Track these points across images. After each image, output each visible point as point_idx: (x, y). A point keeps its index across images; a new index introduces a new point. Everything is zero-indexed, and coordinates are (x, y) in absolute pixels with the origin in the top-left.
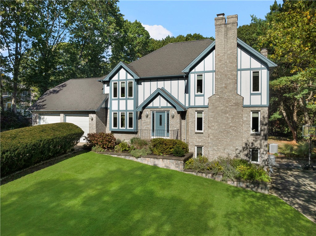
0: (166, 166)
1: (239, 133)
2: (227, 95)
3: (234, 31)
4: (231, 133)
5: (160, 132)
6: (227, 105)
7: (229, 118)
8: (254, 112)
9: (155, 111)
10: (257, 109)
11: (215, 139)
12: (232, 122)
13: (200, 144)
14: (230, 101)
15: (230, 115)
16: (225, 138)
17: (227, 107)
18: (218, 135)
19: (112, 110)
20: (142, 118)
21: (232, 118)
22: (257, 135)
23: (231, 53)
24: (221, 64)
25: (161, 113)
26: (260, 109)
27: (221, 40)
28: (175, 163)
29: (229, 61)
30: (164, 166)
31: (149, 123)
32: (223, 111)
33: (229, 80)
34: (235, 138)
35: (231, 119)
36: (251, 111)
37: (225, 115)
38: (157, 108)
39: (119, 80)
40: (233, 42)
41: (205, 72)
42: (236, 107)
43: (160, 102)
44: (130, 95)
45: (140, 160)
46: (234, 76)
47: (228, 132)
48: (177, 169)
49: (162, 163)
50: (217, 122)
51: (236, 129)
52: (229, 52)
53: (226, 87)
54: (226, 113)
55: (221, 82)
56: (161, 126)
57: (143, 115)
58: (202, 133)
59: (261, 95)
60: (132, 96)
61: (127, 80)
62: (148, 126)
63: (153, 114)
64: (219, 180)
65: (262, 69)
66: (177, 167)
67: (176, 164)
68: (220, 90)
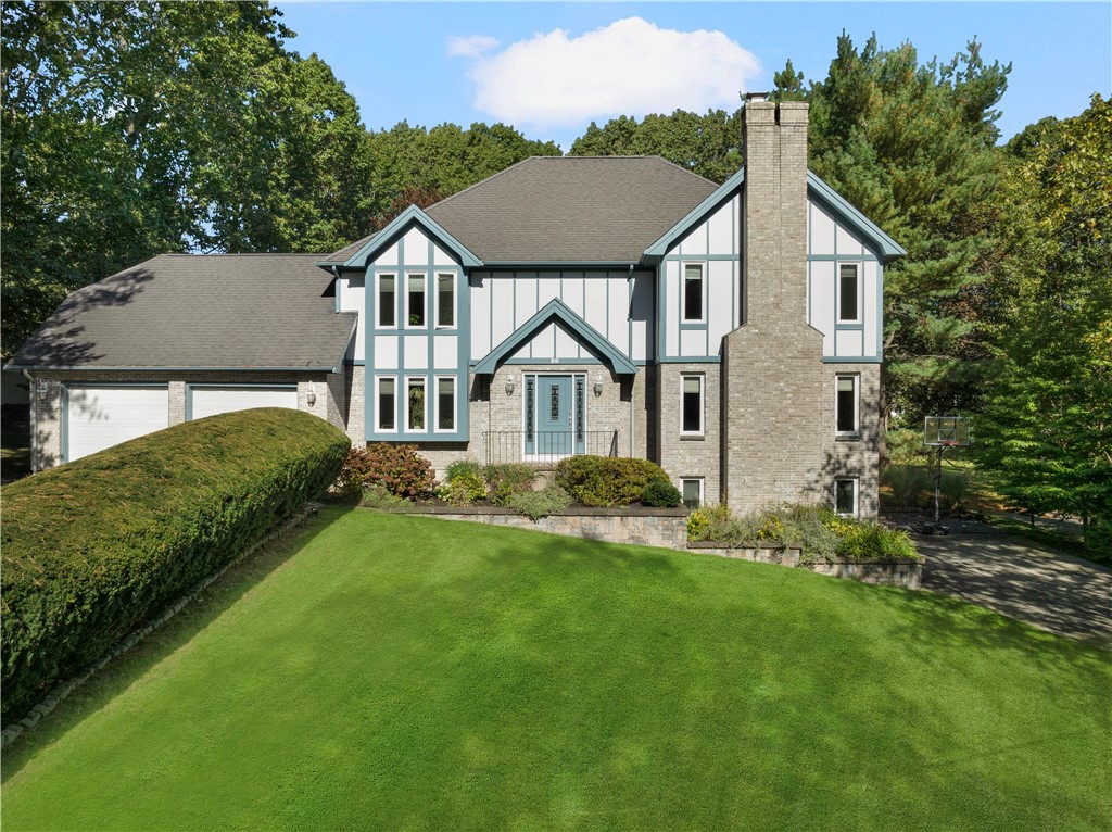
0: (633, 538)
1: (812, 435)
2: (781, 328)
3: (800, 148)
4: (791, 436)
5: (555, 440)
6: (780, 355)
7: (787, 393)
8: (844, 377)
9: (536, 374)
10: (851, 368)
11: (747, 454)
12: (793, 403)
13: (696, 472)
14: (789, 345)
15: (788, 384)
16: (774, 451)
17: (780, 361)
18: (755, 442)
19: (376, 367)
20: (492, 396)
21: (795, 392)
22: (853, 439)
23: (790, 208)
24: (763, 237)
25: (555, 382)
26: (860, 367)
27: (764, 169)
28: (661, 527)
29: (786, 231)
30: (626, 536)
31: (516, 412)
32: (770, 372)
33: (785, 284)
34: (802, 448)
35: (790, 396)
36: (837, 374)
37: (776, 384)
38: (546, 362)
39: (401, 267)
40: (797, 179)
41: (709, 258)
42: (806, 360)
43: (554, 346)
44: (446, 317)
45: (545, 526)
46: (798, 275)
47: (782, 434)
48: (669, 544)
49: (620, 530)
50: (754, 403)
51: (804, 422)
52: (785, 206)
53: (777, 306)
54: (777, 377)
55: (764, 291)
56: (555, 423)
57: (496, 387)
58: (702, 439)
59: (863, 330)
60: (452, 324)
61: (431, 267)
62: (514, 422)
63: (530, 384)
64: (792, 565)
65: (863, 258)
66: (670, 538)
67: (666, 528)
68: (762, 314)
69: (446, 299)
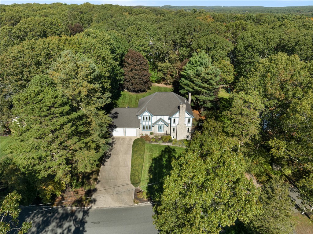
3: (185, 109)
13: (174, 135)
14: (183, 126)
19: (143, 124)
22: (189, 132)
23: (184, 113)
24: (181, 116)
25: (161, 126)
26: (190, 127)
28: (170, 144)
36: (187, 127)
39: (145, 115)
41: (176, 118)
43: (160, 123)
44: (150, 120)
46: (184, 119)
47: (182, 133)
50: (179, 131)
55: (181, 120)
56: (161, 130)
57: (155, 127)
58: (175, 132)
61: (148, 115)
62: (157, 129)
63: (158, 126)
65: (191, 118)
68: (181, 123)
69: (150, 118)
